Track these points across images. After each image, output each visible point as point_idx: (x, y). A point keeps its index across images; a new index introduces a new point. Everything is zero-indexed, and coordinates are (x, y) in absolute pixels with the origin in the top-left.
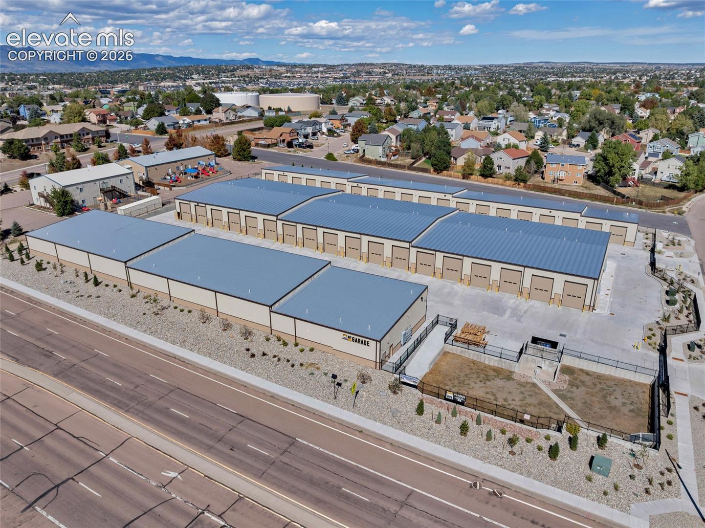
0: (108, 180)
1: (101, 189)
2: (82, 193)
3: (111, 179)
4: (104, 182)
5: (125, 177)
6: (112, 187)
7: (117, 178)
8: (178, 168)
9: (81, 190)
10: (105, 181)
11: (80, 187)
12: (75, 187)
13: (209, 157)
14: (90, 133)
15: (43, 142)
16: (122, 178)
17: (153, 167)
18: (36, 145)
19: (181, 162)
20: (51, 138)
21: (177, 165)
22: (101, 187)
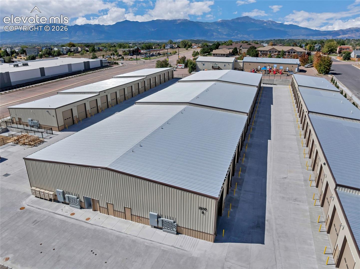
0: (218, 63)
2: (204, 66)
3: (220, 64)
4: (215, 64)
5: (228, 64)
6: (219, 67)
7: (223, 63)
8: (265, 67)
9: (204, 65)
11: (203, 63)
12: (201, 63)
13: (293, 65)
14: (296, 52)
15: (268, 53)
16: (225, 64)
17: (248, 63)
18: (265, 54)
19: (268, 64)
20: (273, 52)
21: (265, 65)
22: (213, 66)
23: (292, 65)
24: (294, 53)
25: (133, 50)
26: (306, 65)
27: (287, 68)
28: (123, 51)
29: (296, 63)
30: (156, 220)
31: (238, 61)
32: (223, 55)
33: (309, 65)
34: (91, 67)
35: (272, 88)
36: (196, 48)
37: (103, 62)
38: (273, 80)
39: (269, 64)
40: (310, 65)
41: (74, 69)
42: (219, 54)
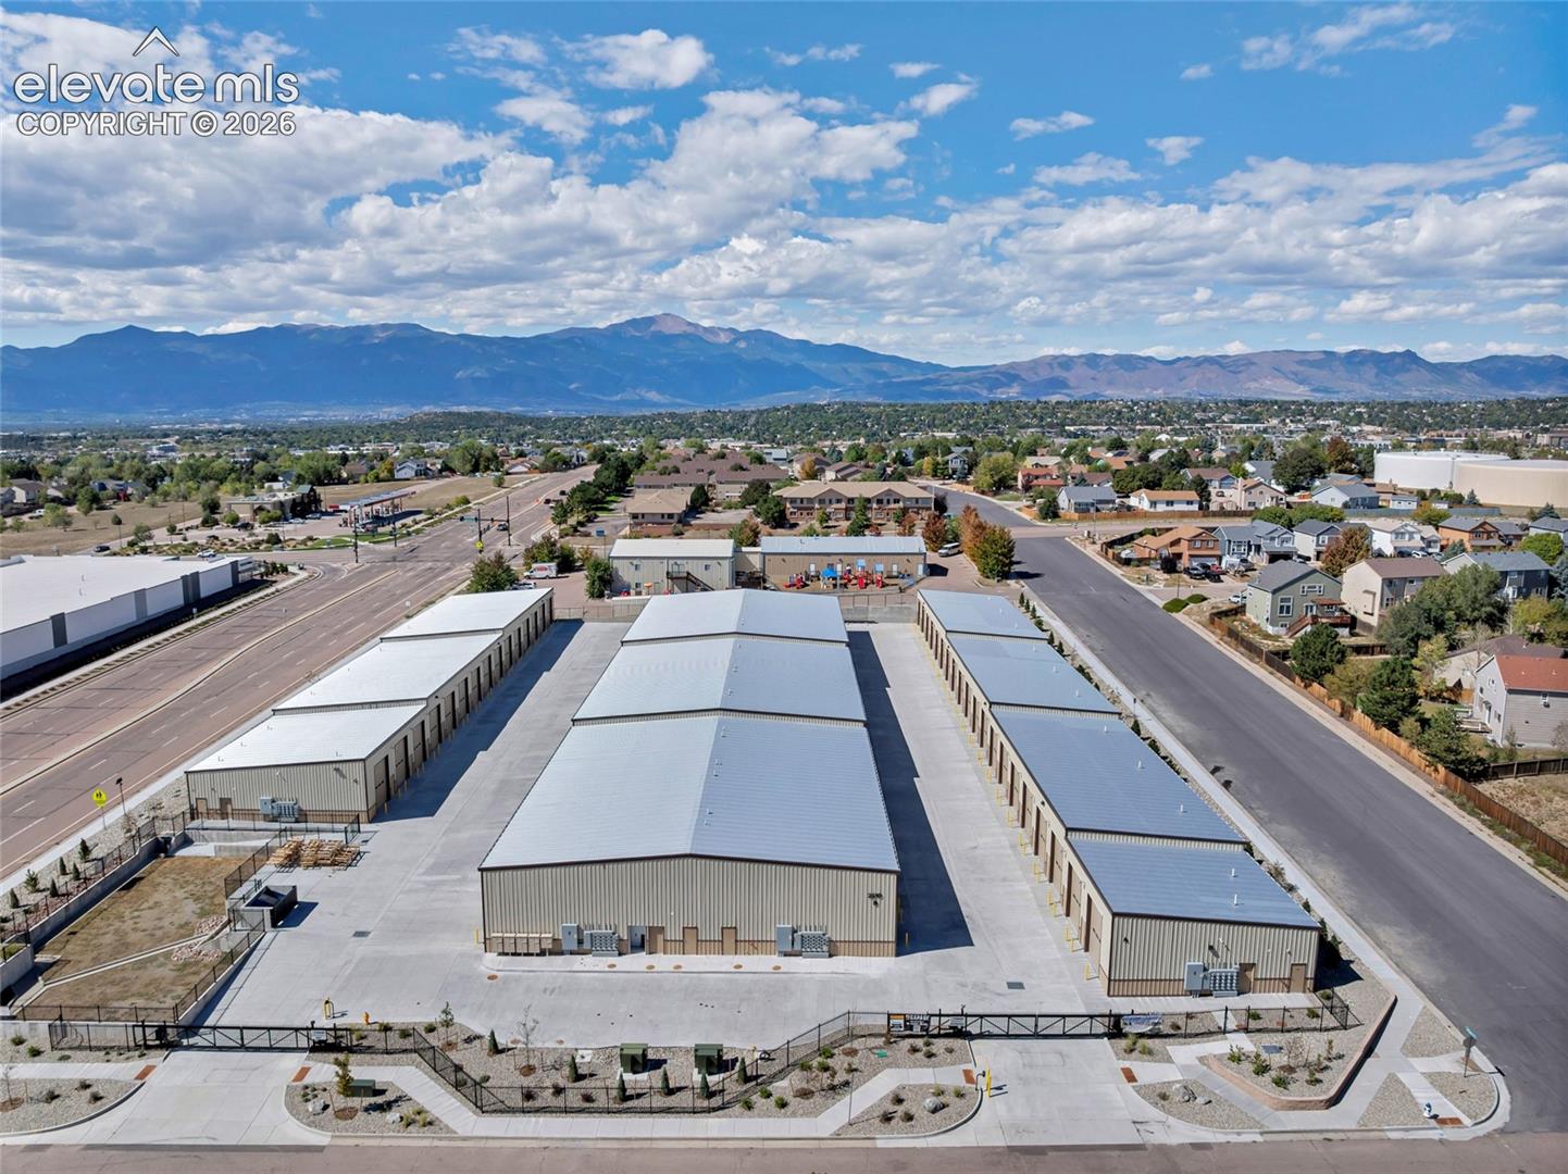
0: (685, 562)
1: (668, 573)
2: (637, 573)
3: (690, 561)
4: (676, 563)
5: (715, 561)
6: (688, 573)
7: (700, 561)
8: (831, 566)
9: (637, 567)
10: (679, 562)
11: (635, 562)
12: (628, 561)
13: (910, 557)
15: (817, 506)
16: (709, 562)
17: (777, 557)
18: (806, 509)
19: (839, 557)
20: (830, 501)
21: (831, 560)
22: (670, 570)
23: (906, 557)
24: (897, 501)
25: (294, 500)
26: (941, 548)
27: (895, 568)
28: (256, 506)
29: (917, 551)
30: (790, 937)
31: (744, 549)
33: (950, 549)
34: (202, 595)
35: (867, 633)
36: (526, 473)
37: (240, 569)
38: (866, 611)
39: (842, 557)
40: (954, 547)
41: (154, 608)
42: (653, 514)
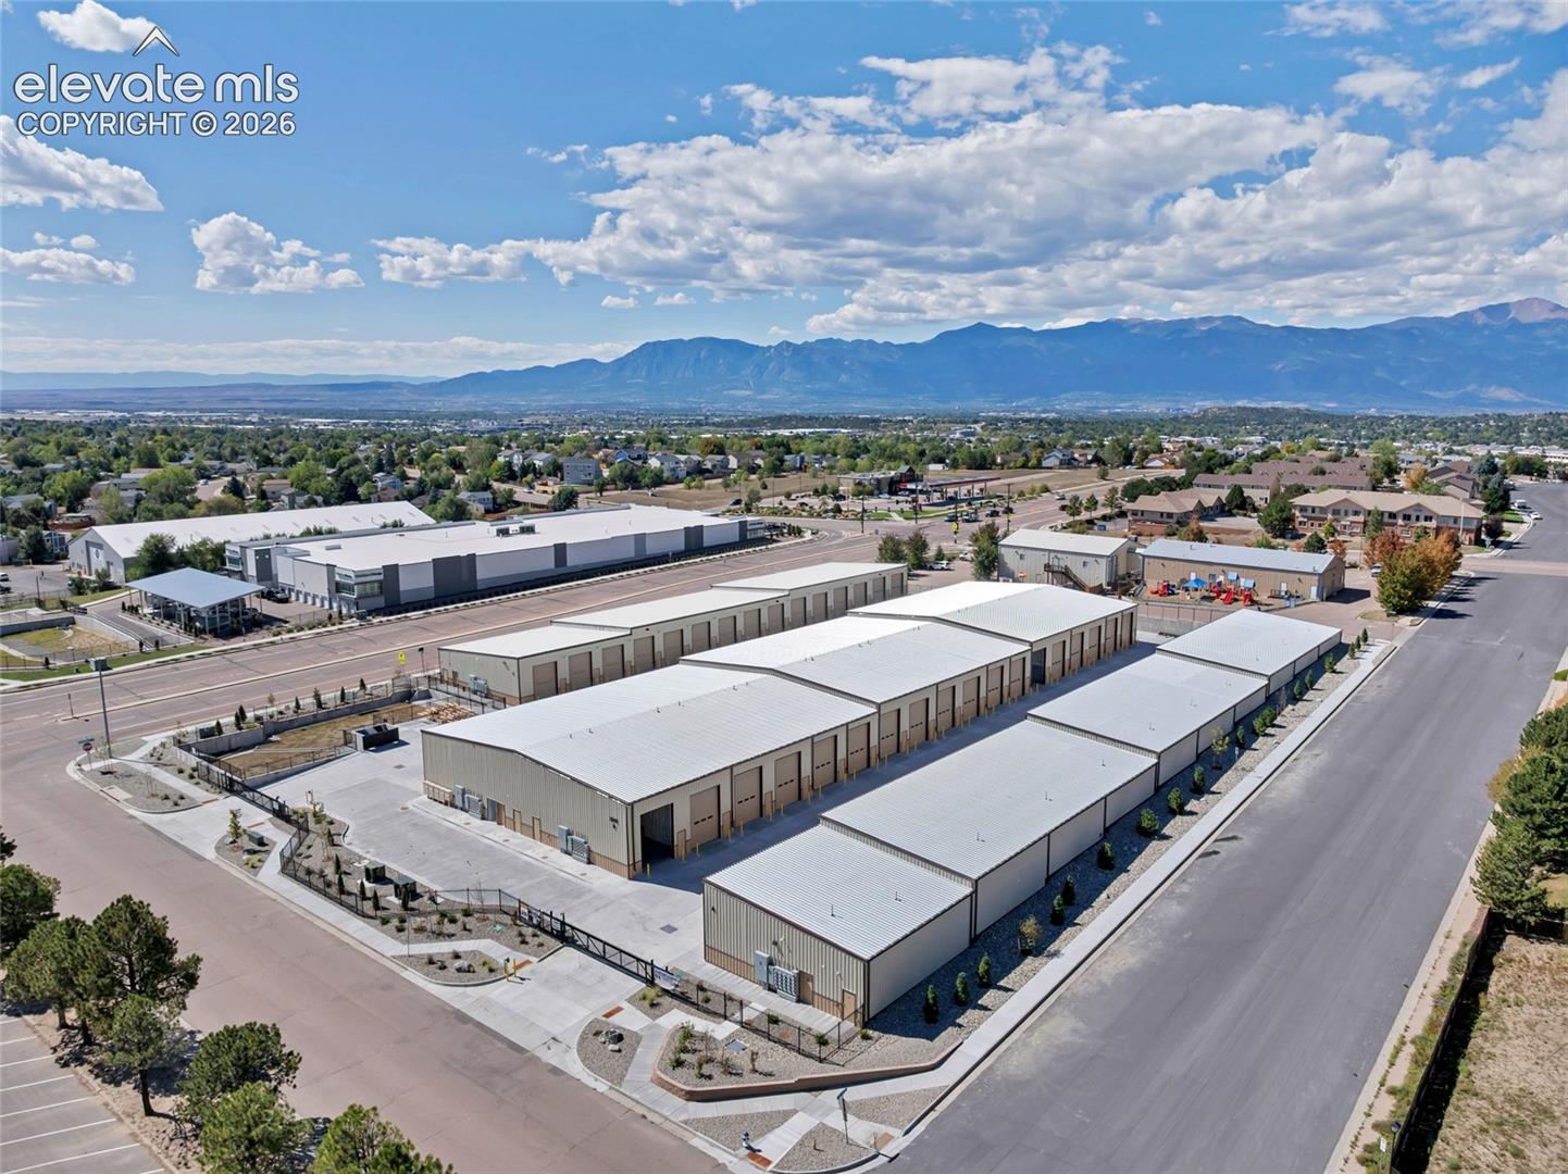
1: (1046, 565)
7: (1081, 558)
9: (1022, 557)
10: (1060, 556)
11: (1023, 552)
12: (1014, 550)
14: (1435, 517)
15: (1329, 516)
16: (1089, 559)
18: (1316, 519)
20: (1347, 512)
22: (1049, 563)
24: (1429, 519)
25: (892, 478)
28: (856, 482)
32: (1165, 515)
34: (705, 545)
36: (1161, 467)
37: (749, 527)
41: (653, 550)
